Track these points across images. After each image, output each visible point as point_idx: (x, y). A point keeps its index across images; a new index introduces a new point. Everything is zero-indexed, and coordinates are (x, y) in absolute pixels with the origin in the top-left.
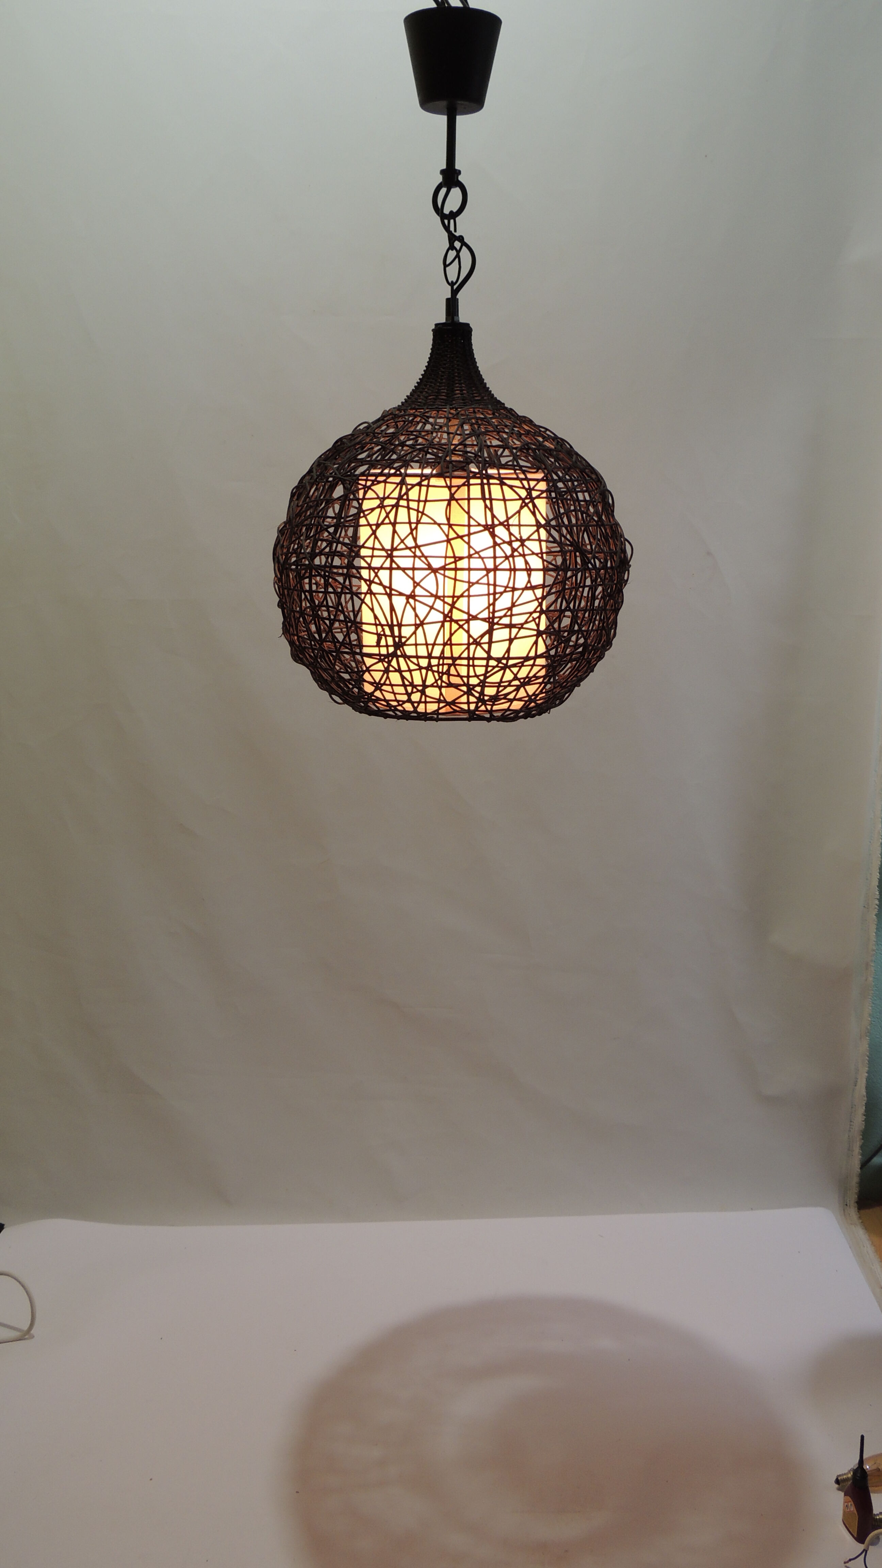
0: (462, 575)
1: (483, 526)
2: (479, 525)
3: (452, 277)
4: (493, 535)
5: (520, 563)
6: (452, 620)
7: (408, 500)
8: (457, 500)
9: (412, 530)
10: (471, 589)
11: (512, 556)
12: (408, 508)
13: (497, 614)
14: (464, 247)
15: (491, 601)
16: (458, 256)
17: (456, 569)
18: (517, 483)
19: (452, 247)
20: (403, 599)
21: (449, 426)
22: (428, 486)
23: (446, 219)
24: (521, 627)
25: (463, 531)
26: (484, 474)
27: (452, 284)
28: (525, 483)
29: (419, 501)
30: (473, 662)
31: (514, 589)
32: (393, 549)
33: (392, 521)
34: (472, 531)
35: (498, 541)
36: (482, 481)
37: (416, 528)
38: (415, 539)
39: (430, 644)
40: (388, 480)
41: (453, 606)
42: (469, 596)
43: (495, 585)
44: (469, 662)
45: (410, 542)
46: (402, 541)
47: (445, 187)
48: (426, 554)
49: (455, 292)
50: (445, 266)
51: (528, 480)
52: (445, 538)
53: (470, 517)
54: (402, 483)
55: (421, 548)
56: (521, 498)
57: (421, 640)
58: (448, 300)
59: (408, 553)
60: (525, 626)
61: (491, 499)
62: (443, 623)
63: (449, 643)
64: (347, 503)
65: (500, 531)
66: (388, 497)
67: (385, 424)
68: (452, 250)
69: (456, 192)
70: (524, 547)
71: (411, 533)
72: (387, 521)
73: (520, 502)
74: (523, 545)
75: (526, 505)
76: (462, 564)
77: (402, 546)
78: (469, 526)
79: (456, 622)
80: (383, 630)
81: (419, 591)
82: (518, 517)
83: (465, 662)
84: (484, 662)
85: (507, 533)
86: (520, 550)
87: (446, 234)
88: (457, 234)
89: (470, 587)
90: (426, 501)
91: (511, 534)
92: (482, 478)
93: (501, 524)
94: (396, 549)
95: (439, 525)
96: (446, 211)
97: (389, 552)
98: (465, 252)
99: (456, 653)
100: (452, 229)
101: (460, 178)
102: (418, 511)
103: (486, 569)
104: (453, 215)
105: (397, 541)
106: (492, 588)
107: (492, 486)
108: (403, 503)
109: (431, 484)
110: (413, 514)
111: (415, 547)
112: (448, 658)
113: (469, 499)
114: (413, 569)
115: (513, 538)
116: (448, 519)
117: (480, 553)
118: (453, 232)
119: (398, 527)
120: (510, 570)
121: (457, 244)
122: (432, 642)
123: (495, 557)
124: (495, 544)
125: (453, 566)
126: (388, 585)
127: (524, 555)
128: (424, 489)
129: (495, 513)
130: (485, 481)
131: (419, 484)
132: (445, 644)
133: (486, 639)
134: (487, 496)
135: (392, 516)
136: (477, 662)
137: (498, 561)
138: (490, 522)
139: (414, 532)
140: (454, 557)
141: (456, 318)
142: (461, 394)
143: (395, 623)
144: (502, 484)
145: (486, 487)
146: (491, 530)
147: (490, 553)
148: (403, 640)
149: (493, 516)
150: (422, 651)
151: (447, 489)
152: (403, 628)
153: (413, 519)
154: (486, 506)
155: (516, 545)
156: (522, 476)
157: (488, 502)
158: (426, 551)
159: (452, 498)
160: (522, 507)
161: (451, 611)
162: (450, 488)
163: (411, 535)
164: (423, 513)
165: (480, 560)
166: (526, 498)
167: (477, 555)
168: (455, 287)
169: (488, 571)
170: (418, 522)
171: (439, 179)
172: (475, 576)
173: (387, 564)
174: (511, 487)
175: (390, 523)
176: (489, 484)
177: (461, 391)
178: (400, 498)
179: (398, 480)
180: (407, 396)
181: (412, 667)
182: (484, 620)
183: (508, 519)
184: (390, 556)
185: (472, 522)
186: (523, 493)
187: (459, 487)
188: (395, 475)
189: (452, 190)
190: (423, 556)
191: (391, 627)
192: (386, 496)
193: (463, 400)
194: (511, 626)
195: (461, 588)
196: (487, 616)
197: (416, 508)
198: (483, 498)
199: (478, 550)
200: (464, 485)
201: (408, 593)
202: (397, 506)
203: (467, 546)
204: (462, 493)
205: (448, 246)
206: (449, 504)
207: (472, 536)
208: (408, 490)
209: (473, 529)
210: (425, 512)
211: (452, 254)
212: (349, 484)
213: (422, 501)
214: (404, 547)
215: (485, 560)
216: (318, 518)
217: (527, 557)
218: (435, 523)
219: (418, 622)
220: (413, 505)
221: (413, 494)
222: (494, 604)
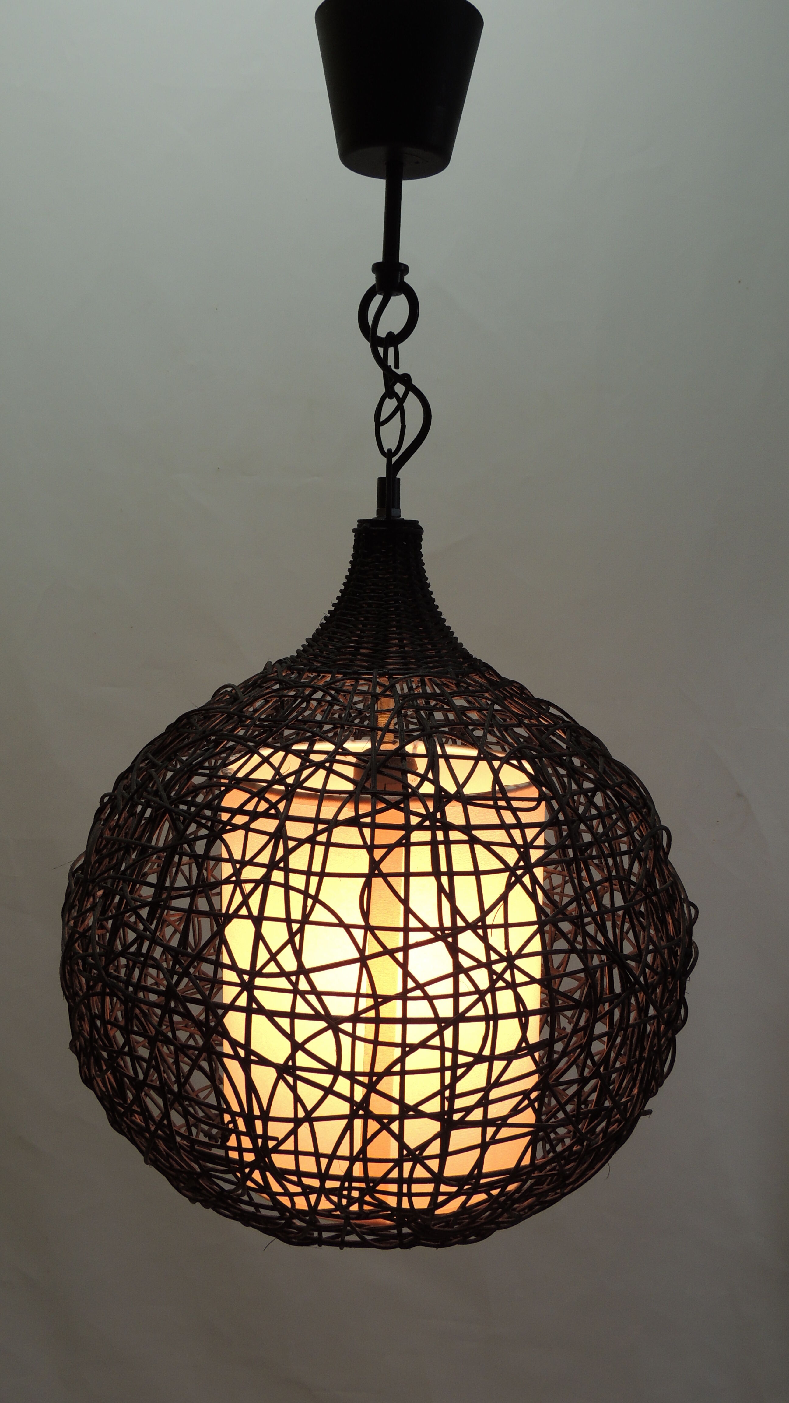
0: (391, 1033)
1: (433, 930)
2: (425, 928)
3: (390, 442)
4: (454, 950)
5: (506, 1002)
6: (369, 1115)
7: (287, 871)
8: (385, 876)
9: (292, 935)
10: (408, 1060)
11: (492, 989)
12: (287, 887)
13: (459, 1103)
14: (411, 394)
15: (447, 1081)
16: (400, 408)
17: (378, 1021)
18: (500, 836)
19: (390, 393)
20: (272, 1074)
21: (375, 712)
22: (328, 844)
23: (381, 347)
24: (501, 1122)
25: (395, 940)
26: (438, 820)
27: (388, 455)
28: (516, 833)
29: (309, 873)
30: (409, 1188)
31: (491, 1059)
32: (255, 972)
33: (255, 912)
34: (412, 941)
35: (465, 962)
36: (434, 836)
37: (301, 931)
38: (298, 954)
39: (325, 1156)
40: (253, 826)
41: (371, 1088)
42: (403, 1073)
43: (455, 1051)
44: (400, 1188)
45: (288, 961)
46: (273, 957)
47: (380, 294)
48: (320, 988)
49: (393, 469)
50: (379, 423)
51: (521, 826)
52: (357, 955)
53: (408, 911)
54: (279, 835)
55: (312, 976)
56: (507, 868)
57: (305, 1144)
58: (381, 480)
59: (282, 983)
60: (510, 1121)
61: (451, 874)
62: (351, 1118)
63: (362, 1157)
64: (176, 858)
65: (468, 941)
66: (251, 862)
67: (263, 698)
68: (391, 398)
69: (399, 304)
70: (516, 971)
71: (291, 941)
72: (244, 911)
73: (506, 875)
74: (511, 966)
75: (519, 880)
76: (393, 1009)
77: (272, 968)
78: (406, 930)
79: (379, 1118)
80: (234, 1122)
81: (302, 1060)
82: (503, 907)
83: (393, 1188)
84: (429, 1188)
85: (481, 946)
86: (507, 976)
87: (380, 372)
88: (399, 372)
89: (405, 1055)
90: (322, 874)
91: (489, 948)
92: (433, 829)
93: (472, 927)
94: (261, 974)
95: (347, 928)
96: (382, 332)
97: (246, 977)
98: (412, 403)
99: (376, 1171)
100: (391, 362)
101: (407, 279)
102: (305, 893)
103: (436, 1019)
104: (394, 340)
105: (263, 956)
106: (448, 1056)
107: (454, 847)
108: (278, 876)
109: (333, 840)
110: (297, 900)
111: (297, 974)
112: (358, 1180)
113: (407, 875)
114: (293, 1015)
115: (494, 957)
116: (365, 914)
117: (427, 989)
118: (393, 368)
119: (266, 925)
120: (486, 1018)
121: (400, 389)
122: (329, 1151)
123: (456, 995)
124: (458, 969)
125: (372, 1014)
126: (241, 1039)
127: (513, 986)
128: (320, 850)
129: (459, 904)
130: (440, 836)
131: (312, 840)
132: (352, 1159)
133: (434, 1148)
134: (444, 868)
135: (254, 902)
136: (416, 1188)
137: (464, 1002)
138: (447, 923)
139: (297, 939)
140: (374, 995)
141: (394, 511)
142: (400, 647)
143: (257, 1112)
144: (473, 841)
145: (442, 848)
146: (450, 940)
147: (447, 987)
148: (271, 1144)
149: (455, 911)
150: (308, 1164)
151: (364, 852)
152: (271, 1124)
153: (296, 914)
154: (440, 889)
155: (499, 968)
156: (509, 818)
157: (445, 880)
158: (322, 981)
159: (375, 870)
160: (509, 887)
161: (366, 1099)
162: (370, 848)
163: (289, 946)
164: (316, 900)
165: (426, 1003)
166: (517, 866)
167: (418, 993)
168: (394, 459)
169: (442, 1023)
170: (305, 919)
171: (371, 280)
172: (416, 1034)
173: (242, 1001)
174: (487, 845)
175: (250, 916)
176: (448, 843)
177: (401, 640)
178: (272, 866)
179: (270, 825)
180: (307, 640)
181: (293, 1189)
182: (432, 1116)
183: (484, 913)
184: (248, 987)
185: (413, 923)
186: (511, 856)
187: (390, 848)
188: (265, 814)
189: (393, 299)
190: (314, 991)
191: (250, 1120)
192: (247, 858)
193: (404, 658)
194: (484, 1123)
195: (387, 1056)
196: (437, 1109)
197: (302, 888)
198: (436, 873)
199: (422, 981)
200: (398, 844)
201: (280, 1060)
202: (266, 881)
203: (400, 971)
204: (394, 863)
205: (383, 390)
206: (367, 886)
207: (411, 952)
208: (288, 852)
209: (414, 937)
210: (321, 897)
211: (390, 404)
212: (183, 823)
213: (315, 874)
214: (276, 970)
215: (435, 1002)
216: (124, 882)
217: (520, 990)
218: (341, 924)
219: (301, 1114)
220: (297, 881)
221: (299, 860)
222: (452, 1086)
